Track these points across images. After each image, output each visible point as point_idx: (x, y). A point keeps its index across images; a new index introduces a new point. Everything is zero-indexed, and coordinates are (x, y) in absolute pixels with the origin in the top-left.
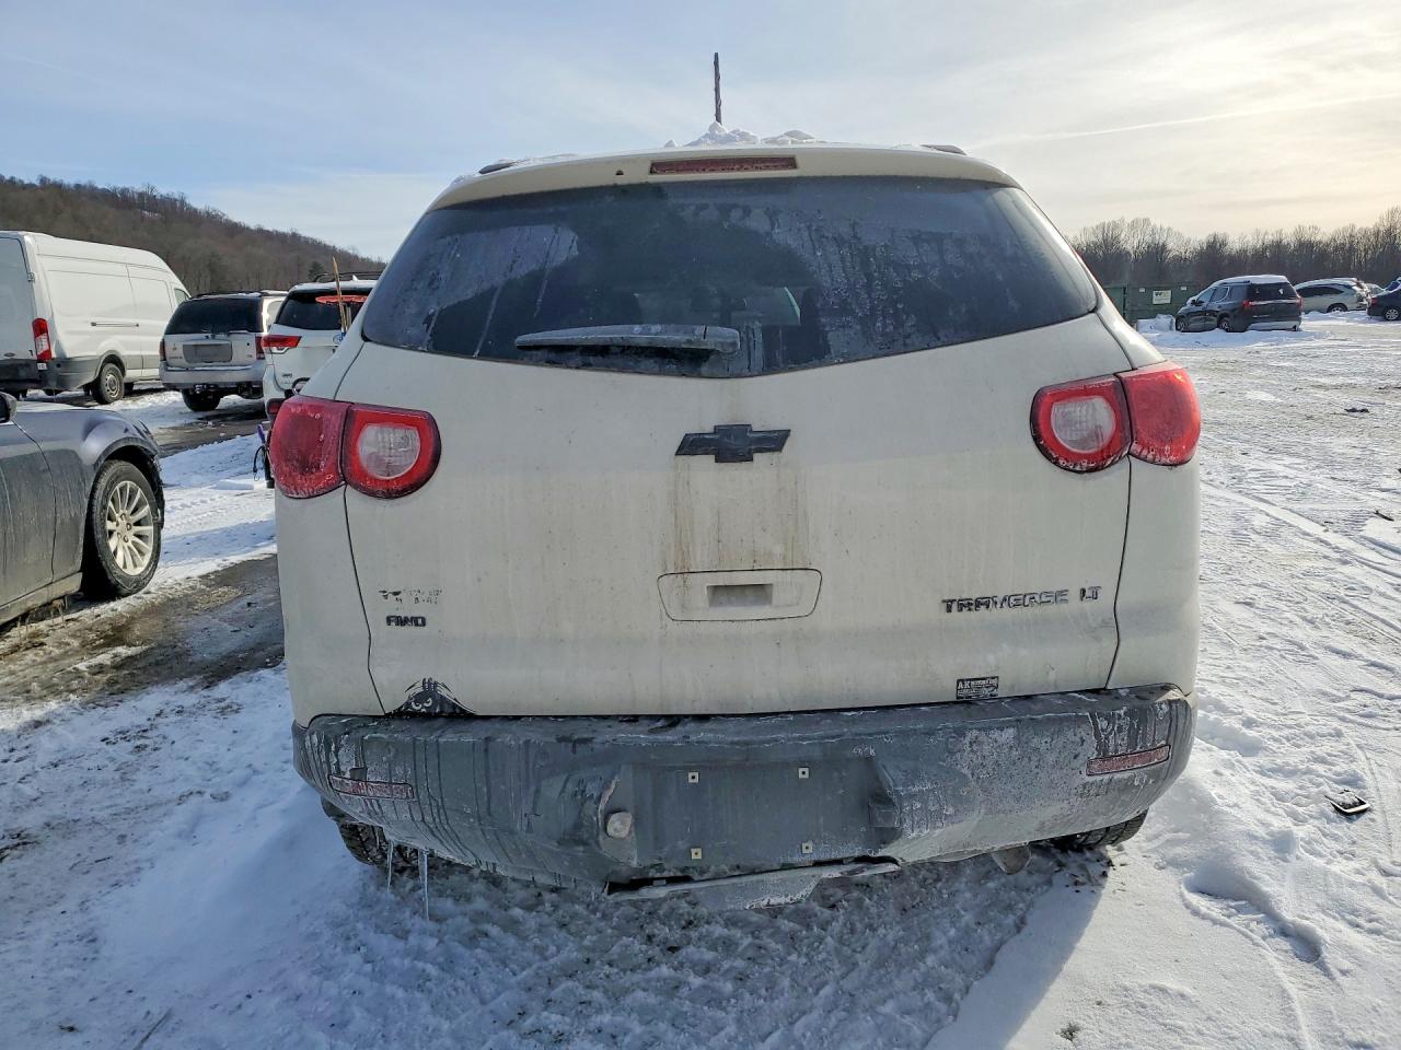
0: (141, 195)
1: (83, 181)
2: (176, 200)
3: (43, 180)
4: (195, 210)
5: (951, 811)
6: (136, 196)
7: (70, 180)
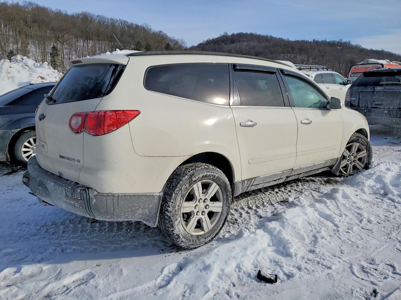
0: (338, 42)
1: (324, 40)
2: (347, 43)
3: (314, 40)
4: (353, 45)
5: (44, 195)
6: (336, 43)
7: (320, 40)
